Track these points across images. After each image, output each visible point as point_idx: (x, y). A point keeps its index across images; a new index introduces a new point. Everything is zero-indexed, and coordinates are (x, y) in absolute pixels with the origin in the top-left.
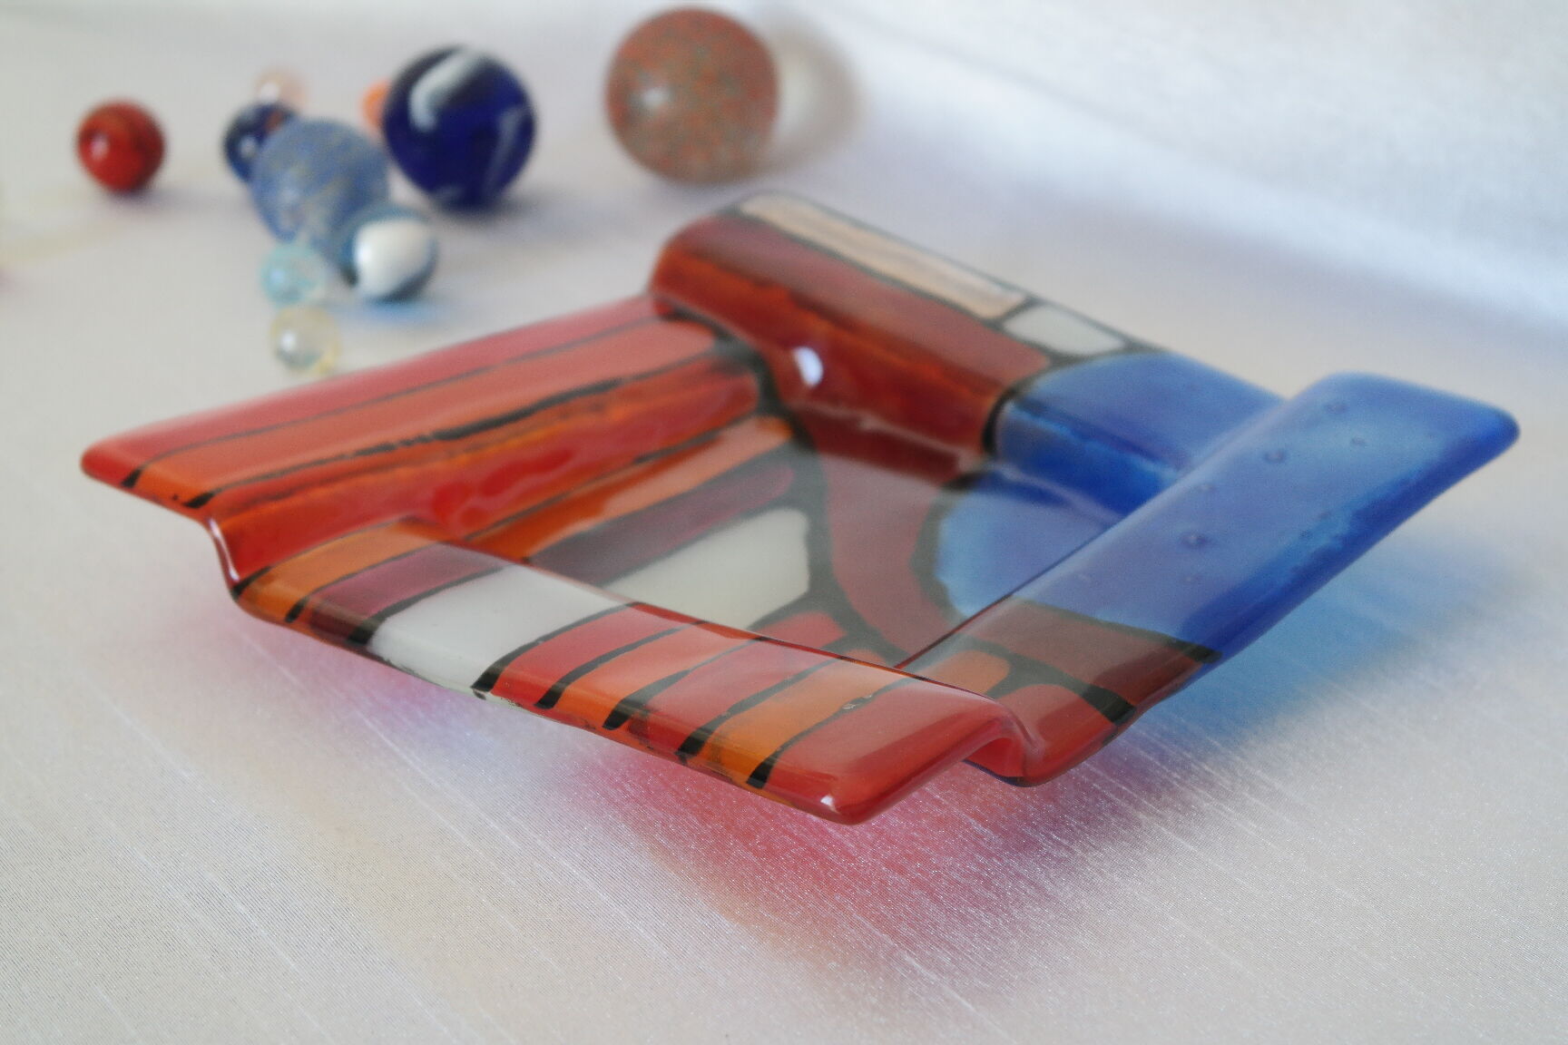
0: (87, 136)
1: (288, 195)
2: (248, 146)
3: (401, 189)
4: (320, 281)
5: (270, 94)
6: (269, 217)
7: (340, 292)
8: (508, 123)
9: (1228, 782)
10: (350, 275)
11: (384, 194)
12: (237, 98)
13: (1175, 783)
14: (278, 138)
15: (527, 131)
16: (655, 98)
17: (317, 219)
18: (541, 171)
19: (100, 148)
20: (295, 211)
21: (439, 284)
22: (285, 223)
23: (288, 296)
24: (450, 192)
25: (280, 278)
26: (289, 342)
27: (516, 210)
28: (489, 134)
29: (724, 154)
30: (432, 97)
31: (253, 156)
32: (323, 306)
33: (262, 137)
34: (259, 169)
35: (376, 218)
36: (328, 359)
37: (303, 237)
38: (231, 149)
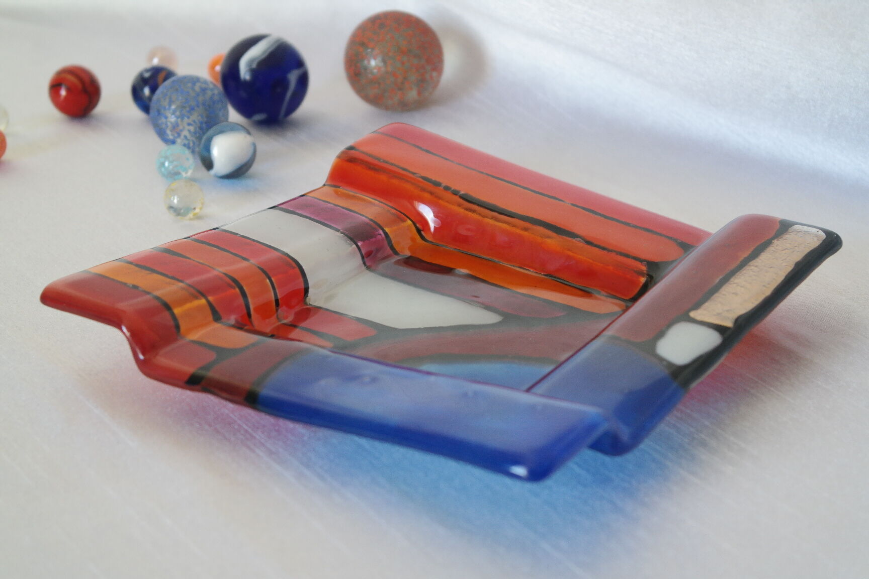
0: (55, 87)
1: (171, 118)
2: (146, 92)
3: (234, 116)
4: (190, 165)
5: (156, 62)
6: (161, 133)
7: (203, 170)
8: (293, 77)
10: (208, 164)
11: (225, 117)
12: (139, 65)
15: (303, 81)
16: (374, 63)
17: (187, 131)
18: (309, 104)
19: (63, 93)
20: (175, 126)
21: (255, 168)
22: (170, 135)
23: (173, 175)
24: (259, 117)
25: (168, 165)
26: (175, 201)
27: (296, 125)
28: (284, 83)
29: (413, 94)
30: (251, 62)
31: (150, 99)
32: (192, 180)
33: (153, 90)
34: (153, 105)
35: (221, 132)
36: (197, 210)
37: (180, 142)
38: (136, 93)
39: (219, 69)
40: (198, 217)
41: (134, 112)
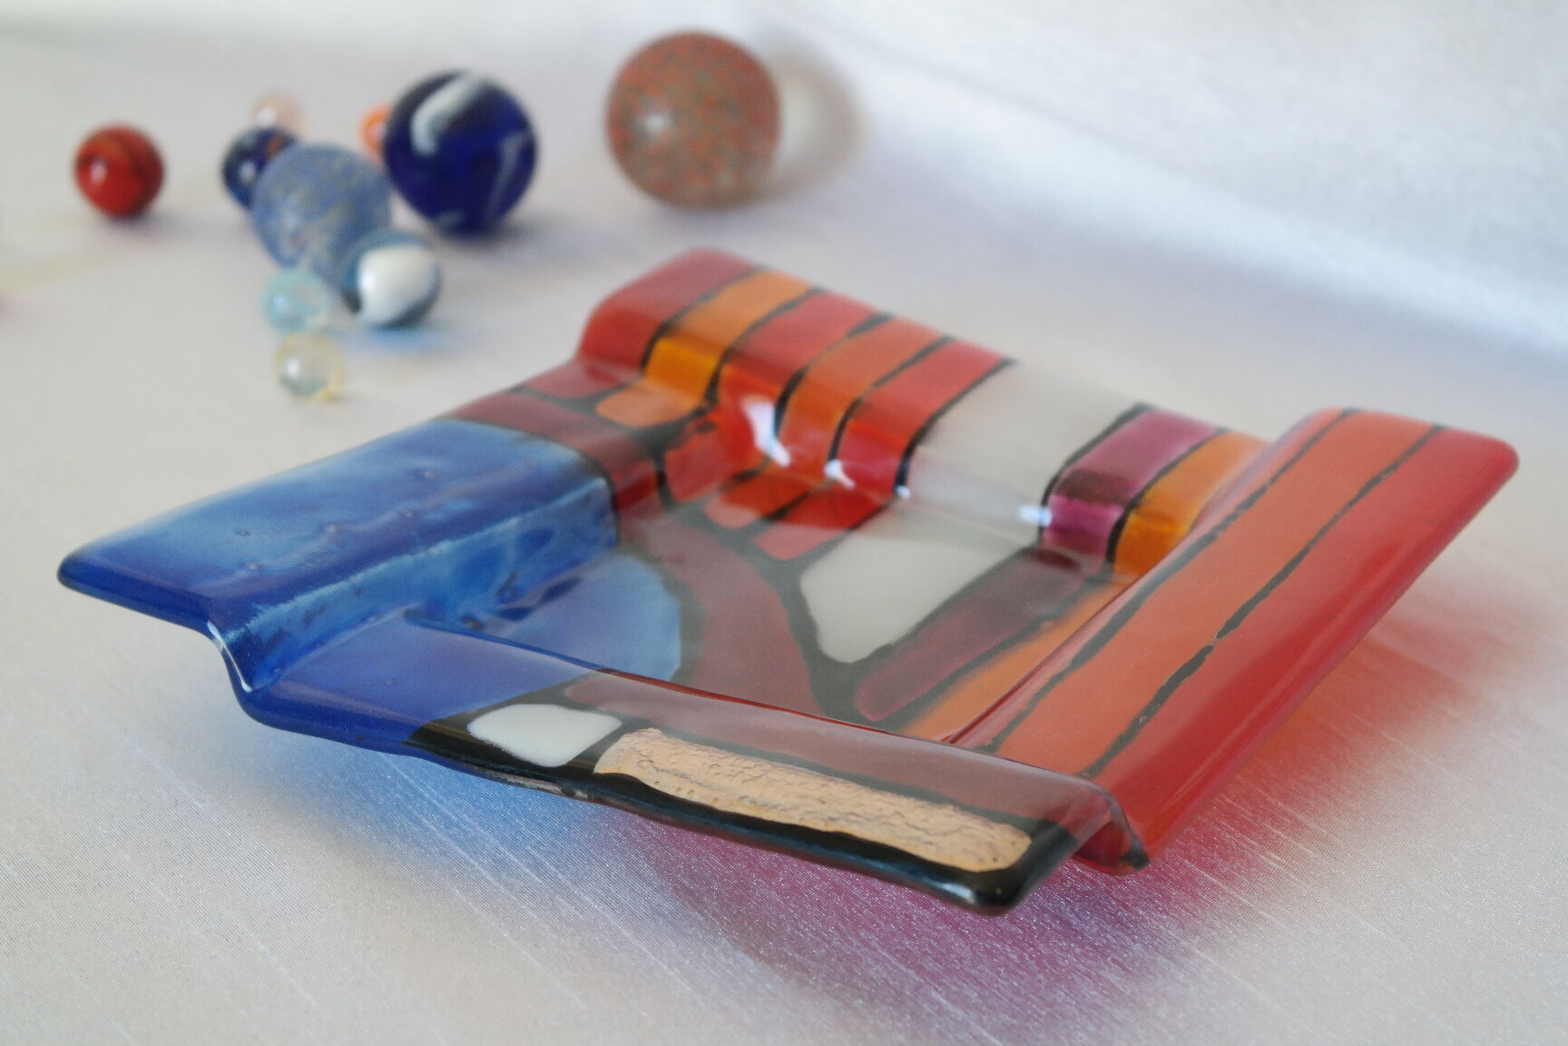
0: (84, 162)
1: (289, 220)
2: (247, 171)
3: (403, 215)
4: (322, 305)
5: (267, 119)
6: (271, 245)
7: (343, 318)
8: (510, 148)
9: (1250, 814)
10: (353, 301)
11: (387, 219)
12: (235, 123)
14: (278, 165)
15: (528, 157)
16: (656, 123)
17: (319, 243)
18: (542, 197)
19: (98, 173)
20: (296, 237)
21: (441, 311)
22: (287, 249)
23: (291, 323)
24: (451, 218)
25: (282, 304)
26: (293, 369)
28: (490, 158)
29: (726, 179)
30: (434, 122)
31: (253, 182)
32: (327, 332)
33: (260, 168)
34: (259, 194)
35: (379, 244)
36: (333, 386)
37: (305, 262)
38: (230, 175)
39: (380, 131)
40: (336, 399)
41: (225, 208)
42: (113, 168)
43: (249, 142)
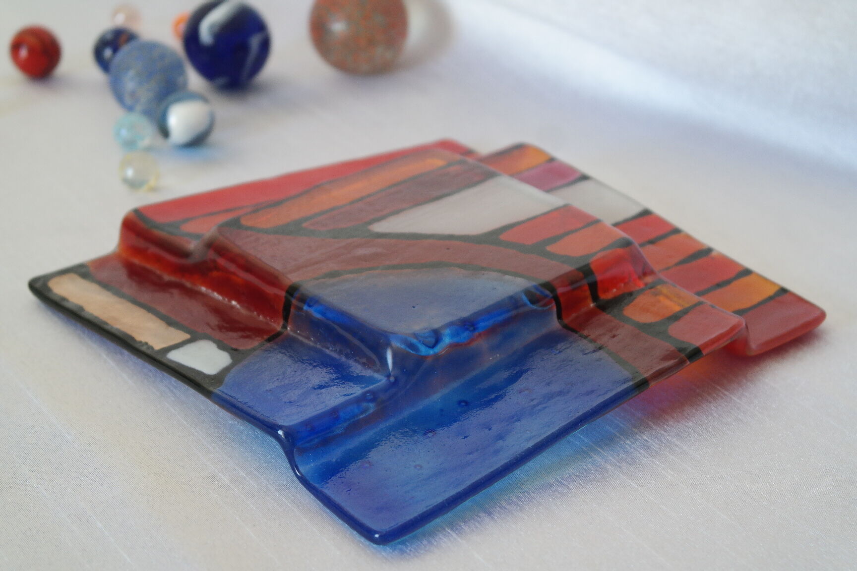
0: (16, 46)
1: (130, 84)
2: (108, 53)
3: (194, 79)
4: (148, 134)
5: (120, 21)
6: (119, 97)
7: (159, 141)
8: (255, 42)
9: (657, 446)
10: (165, 132)
11: (185, 85)
13: (627, 446)
14: (125, 49)
15: (265, 46)
16: (338, 27)
17: (145, 94)
18: (273, 67)
19: (24, 53)
20: (133, 94)
21: (215, 136)
22: (128, 100)
23: (130, 144)
24: (222, 81)
25: (124, 133)
26: (130, 173)
27: (259, 90)
28: (244, 48)
30: (211, 27)
31: (111, 59)
32: (149, 149)
33: (115, 50)
34: (114, 65)
35: (179, 100)
36: (152, 182)
37: (139, 108)
38: (98, 53)
39: (182, 27)
40: (154, 190)
41: (94, 73)
42: (31, 51)
43: (109, 37)
